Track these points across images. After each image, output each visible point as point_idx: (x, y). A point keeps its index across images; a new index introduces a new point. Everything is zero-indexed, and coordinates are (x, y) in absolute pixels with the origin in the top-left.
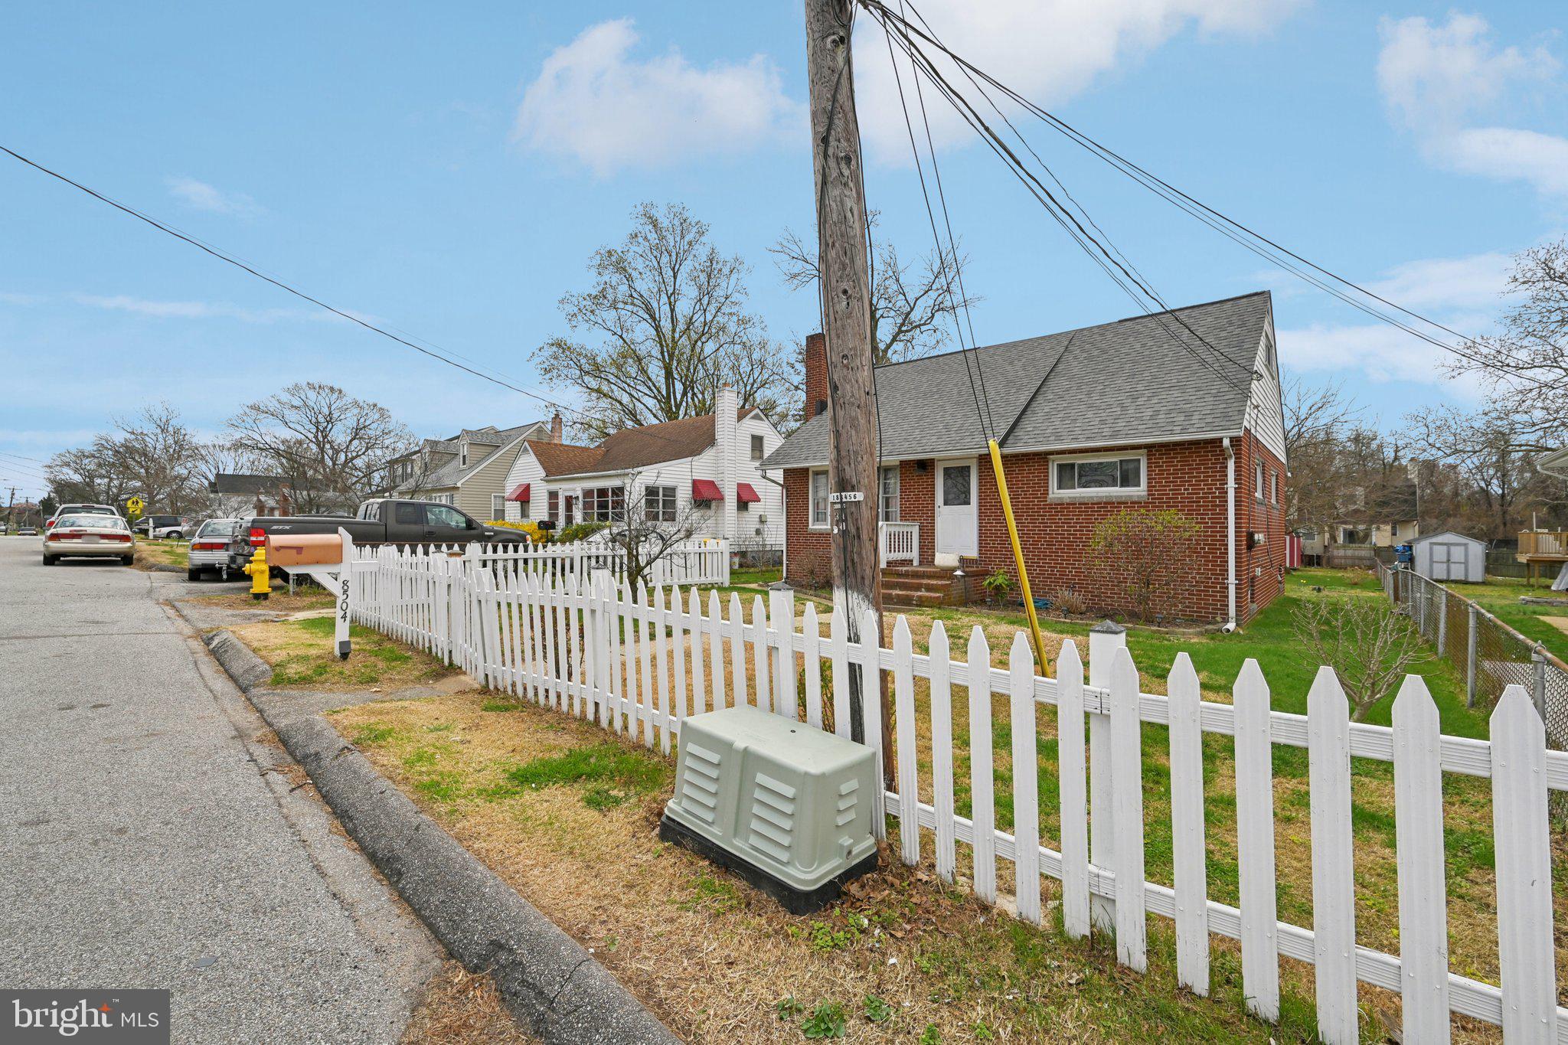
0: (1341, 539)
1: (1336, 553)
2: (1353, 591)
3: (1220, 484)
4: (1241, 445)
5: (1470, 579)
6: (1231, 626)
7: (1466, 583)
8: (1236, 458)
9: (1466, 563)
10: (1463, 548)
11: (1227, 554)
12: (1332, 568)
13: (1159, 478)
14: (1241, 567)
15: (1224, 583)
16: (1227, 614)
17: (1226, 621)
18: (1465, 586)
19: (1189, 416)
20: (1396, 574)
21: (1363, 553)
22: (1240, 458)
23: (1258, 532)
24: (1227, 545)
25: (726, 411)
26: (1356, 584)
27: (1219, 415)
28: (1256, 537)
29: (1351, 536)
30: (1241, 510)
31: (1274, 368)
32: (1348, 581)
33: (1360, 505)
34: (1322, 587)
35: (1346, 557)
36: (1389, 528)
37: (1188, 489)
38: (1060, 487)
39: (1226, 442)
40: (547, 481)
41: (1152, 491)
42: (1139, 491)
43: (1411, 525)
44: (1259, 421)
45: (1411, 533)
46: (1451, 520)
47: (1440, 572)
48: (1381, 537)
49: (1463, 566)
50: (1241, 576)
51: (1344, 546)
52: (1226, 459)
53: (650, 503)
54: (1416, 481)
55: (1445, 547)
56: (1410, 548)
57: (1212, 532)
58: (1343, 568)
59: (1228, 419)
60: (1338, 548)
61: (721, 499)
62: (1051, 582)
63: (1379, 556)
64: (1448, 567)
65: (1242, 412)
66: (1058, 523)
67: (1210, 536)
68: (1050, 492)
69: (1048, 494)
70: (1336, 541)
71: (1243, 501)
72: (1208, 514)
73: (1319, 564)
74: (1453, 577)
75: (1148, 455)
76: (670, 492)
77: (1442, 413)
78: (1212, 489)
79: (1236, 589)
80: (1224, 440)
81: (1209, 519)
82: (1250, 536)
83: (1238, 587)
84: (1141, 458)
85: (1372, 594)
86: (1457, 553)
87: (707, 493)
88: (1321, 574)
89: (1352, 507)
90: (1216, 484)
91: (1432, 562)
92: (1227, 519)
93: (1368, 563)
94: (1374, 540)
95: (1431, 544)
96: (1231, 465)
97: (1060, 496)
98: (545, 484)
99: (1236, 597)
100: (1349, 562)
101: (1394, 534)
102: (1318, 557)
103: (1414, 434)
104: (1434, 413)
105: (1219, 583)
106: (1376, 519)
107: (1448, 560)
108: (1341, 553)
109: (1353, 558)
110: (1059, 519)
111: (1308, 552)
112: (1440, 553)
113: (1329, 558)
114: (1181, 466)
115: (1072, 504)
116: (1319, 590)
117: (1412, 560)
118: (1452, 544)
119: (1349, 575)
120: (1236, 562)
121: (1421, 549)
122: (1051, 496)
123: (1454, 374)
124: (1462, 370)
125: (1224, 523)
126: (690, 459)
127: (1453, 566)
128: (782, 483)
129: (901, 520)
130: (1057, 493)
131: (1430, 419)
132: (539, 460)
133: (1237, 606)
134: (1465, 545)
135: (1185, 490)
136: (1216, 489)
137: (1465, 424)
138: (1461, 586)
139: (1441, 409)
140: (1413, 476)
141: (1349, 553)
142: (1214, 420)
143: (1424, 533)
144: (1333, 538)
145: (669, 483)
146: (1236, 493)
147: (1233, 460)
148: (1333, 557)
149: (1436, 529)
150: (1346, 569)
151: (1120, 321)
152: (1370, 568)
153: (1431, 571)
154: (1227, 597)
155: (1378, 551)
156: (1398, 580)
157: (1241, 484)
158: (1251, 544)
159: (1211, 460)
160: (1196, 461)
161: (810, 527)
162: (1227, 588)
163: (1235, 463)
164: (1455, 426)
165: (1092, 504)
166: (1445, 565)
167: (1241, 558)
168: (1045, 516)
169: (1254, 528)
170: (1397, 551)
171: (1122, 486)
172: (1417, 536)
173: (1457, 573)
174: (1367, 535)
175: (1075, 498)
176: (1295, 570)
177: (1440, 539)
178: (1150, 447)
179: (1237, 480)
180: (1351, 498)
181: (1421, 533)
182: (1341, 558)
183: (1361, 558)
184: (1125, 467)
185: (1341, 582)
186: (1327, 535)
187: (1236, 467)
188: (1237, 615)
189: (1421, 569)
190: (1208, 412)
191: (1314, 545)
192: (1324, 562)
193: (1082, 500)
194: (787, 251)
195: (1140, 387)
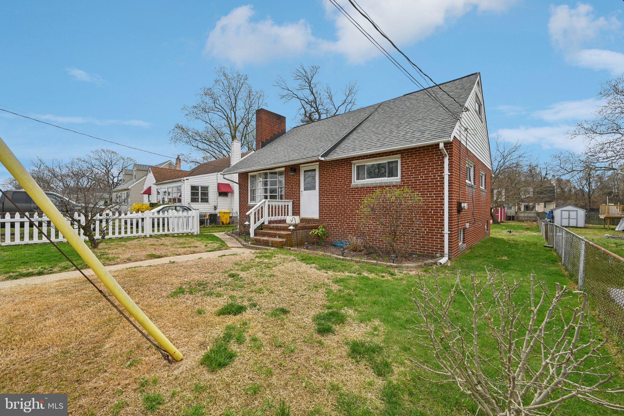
0: (522, 209)
1: (520, 215)
2: (526, 232)
3: (440, 173)
4: (452, 148)
5: (578, 226)
6: (444, 260)
7: (577, 227)
8: (449, 157)
9: (577, 219)
10: (575, 212)
11: (444, 215)
12: (519, 221)
13: (407, 171)
14: (452, 223)
15: (442, 233)
16: (444, 252)
17: (442, 256)
18: (577, 229)
19: (423, 132)
20: (546, 225)
21: (532, 215)
22: (452, 156)
23: (464, 203)
24: (444, 210)
25: (235, 151)
26: (528, 228)
27: (440, 130)
28: (463, 205)
29: (527, 208)
30: (452, 188)
31: (483, 117)
32: (524, 227)
33: (531, 195)
34: (512, 230)
35: (524, 217)
36: (543, 204)
37: (423, 177)
38: (358, 179)
39: (442, 146)
40: (157, 185)
41: (403, 179)
42: (396, 179)
43: (552, 203)
44: (468, 138)
45: (552, 206)
46: (569, 201)
47: (565, 223)
48: (540, 208)
49: (575, 220)
50: (452, 228)
51: (524, 212)
52: (443, 157)
53: (193, 194)
54: (555, 185)
55: (568, 212)
56: (552, 212)
57: (436, 202)
58: (523, 221)
59: (444, 132)
60: (521, 213)
61: (232, 192)
62: (352, 232)
63: (539, 216)
64: (569, 221)
65: (453, 128)
66: (356, 199)
67: (435, 205)
68: (353, 181)
69: (351, 183)
70: (520, 210)
71: (454, 183)
72: (433, 192)
73: (513, 220)
74: (571, 225)
75: (401, 158)
76: (205, 189)
77: (567, 155)
78: (435, 176)
79: (449, 236)
80: (440, 144)
81: (434, 194)
82: (459, 204)
83: (450, 236)
84: (398, 160)
85: (535, 234)
86: (573, 214)
87: (223, 190)
88: (513, 224)
89: (528, 196)
90: (438, 173)
91: (562, 218)
92: (443, 194)
93: (534, 219)
94: (537, 209)
95: (561, 210)
96: (446, 161)
97: (357, 183)
98: (156, 186)
99: (449, 242)
100: (526, 219)
101: (545, 207)
102: (513, 217)
103: (554, 163)
104: (563, 154)
105: (439, 233)
106: (537, 200)
107: (569, 218)
108: (523, 215)
109: (527, 217)
110: (357, 197)
111: (509, 215)
112: (565, 214)
113: (517, 217)
114: (419, 163)
115: (363, 188)
116: (510, 232)
117: (553, 217)
118: (570, 211)
119: (525, 224)
120: (449, 220)
121: (557, 213)
122: (353, 183)
123: (572, 137)
124: (576, 135)
125: (442, 196)
126: (216, 173)
127: (571, 220)
128: (237, 182)
129: (285, 199)
130: (356, 182)
131: (562, 157)
132: (154, 176)
133: (449, 247)
134: (577, 211)
135: (421, 177)
136: (438, 176)
137: (577, 159)
138: (575, 229)
139: (566, 152)
140: (554, 183)
141: (526, 215)
142: (436, 133)
143: (558, 206)
144: (519, 209)
145: (205, 184)
146: (449, 178)
147: (447, 158)
148: (519, 217)
149: (563, 205)
150: (524, 222)
151: (404, 95)
152: (535, 221)
153: (561, 223)
154: (444, 241)
155: (538, 214)
156: (548, 228)
157: (452, 172)
158: (460, 209)
159: (435, 158)
160: (427, 159)
161: (249, 203)
162: (444, 236)
163: (449, 159)
164: (572, 160)
165: (373, 187)
166: (568, 220)
167: (452, 218)
168: (350, 195)
169: (462, 200)
170: (546, 214)
171: (389, 177)
172: (555, 207)
173: (573, 223)
174: (534, 207)
175: (364, 184)
176: (502, 222)
177: (565, 208)
178: (402, 152)
179: (450, 170)
180: (526, 192)
181: (556, 206)
182: (523, 217)
183: (531, 217)
184: (391, 166)
185: (521, 228)
186: (517, 207)
187: (449, 162)
188: (449, 252)
189: (557, 222)
190: (434, 130)
191: (511, 212)
192: (516, 218)
193: (367, 185)
194: (280, 85)
195: (403, 122)
